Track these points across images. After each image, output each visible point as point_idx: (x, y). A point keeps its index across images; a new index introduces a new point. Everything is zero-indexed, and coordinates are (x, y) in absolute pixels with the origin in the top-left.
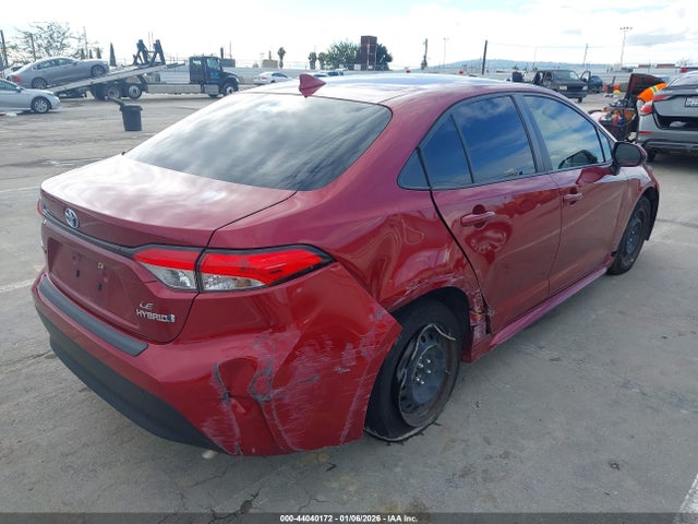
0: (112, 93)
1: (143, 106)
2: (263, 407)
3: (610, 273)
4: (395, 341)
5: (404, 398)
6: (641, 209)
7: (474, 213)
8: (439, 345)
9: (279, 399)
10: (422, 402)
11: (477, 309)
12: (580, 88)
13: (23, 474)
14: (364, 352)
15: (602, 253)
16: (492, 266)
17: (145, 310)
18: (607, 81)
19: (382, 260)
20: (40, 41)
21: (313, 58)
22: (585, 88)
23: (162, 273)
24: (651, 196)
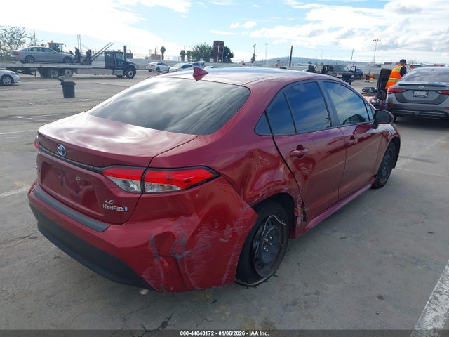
0: (53, 73)
1: (75, 82)
2: (179, 261)
3: (373, 188)
4: (254, 224)
5: (257, 260)
6: (390, 150)
7: (297, 149)
8: (277, 228)
9: (189, 257)
10: (266, 262)
11: (299, 206)
12: (350, 76)
13: (23, 308)
14: (237, 229)
15: (368, 175)
16: (307, 181)
17: (108, 204)
18: (366, 73)
19: (247, 176)
20: (4, 39)
21: (183, 53)
22: (353, 76)
23: (118, 182)
24: (396, 142)
